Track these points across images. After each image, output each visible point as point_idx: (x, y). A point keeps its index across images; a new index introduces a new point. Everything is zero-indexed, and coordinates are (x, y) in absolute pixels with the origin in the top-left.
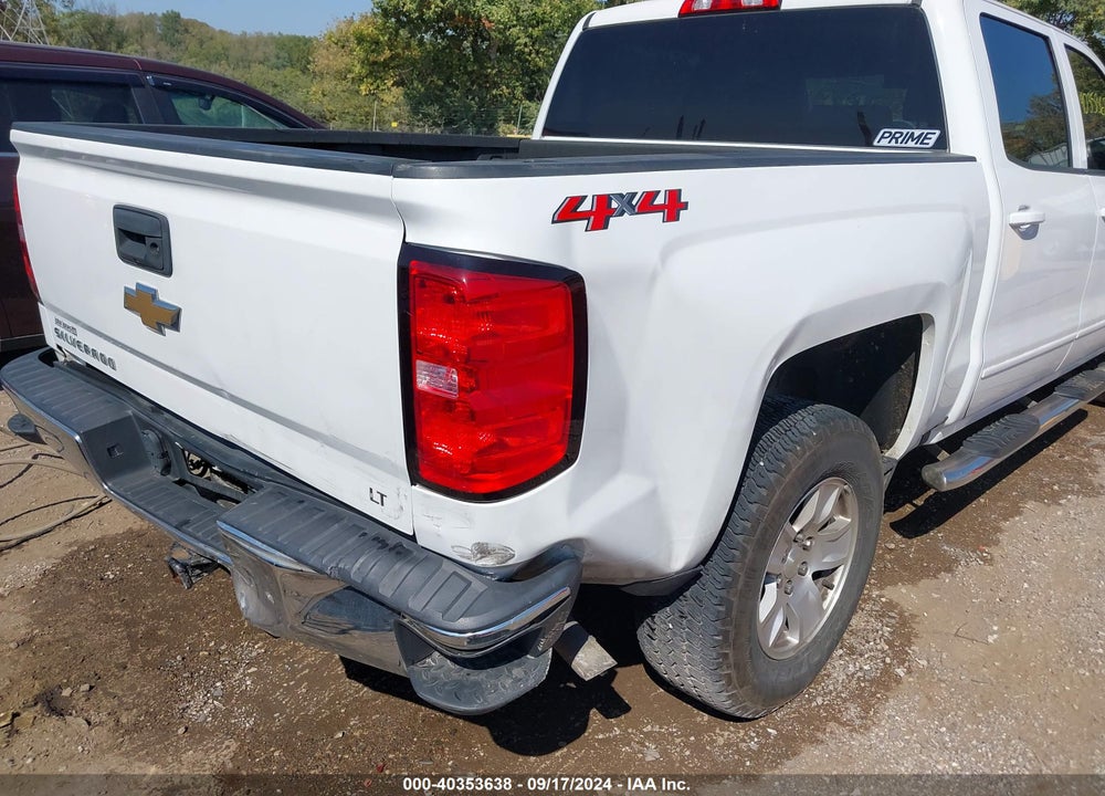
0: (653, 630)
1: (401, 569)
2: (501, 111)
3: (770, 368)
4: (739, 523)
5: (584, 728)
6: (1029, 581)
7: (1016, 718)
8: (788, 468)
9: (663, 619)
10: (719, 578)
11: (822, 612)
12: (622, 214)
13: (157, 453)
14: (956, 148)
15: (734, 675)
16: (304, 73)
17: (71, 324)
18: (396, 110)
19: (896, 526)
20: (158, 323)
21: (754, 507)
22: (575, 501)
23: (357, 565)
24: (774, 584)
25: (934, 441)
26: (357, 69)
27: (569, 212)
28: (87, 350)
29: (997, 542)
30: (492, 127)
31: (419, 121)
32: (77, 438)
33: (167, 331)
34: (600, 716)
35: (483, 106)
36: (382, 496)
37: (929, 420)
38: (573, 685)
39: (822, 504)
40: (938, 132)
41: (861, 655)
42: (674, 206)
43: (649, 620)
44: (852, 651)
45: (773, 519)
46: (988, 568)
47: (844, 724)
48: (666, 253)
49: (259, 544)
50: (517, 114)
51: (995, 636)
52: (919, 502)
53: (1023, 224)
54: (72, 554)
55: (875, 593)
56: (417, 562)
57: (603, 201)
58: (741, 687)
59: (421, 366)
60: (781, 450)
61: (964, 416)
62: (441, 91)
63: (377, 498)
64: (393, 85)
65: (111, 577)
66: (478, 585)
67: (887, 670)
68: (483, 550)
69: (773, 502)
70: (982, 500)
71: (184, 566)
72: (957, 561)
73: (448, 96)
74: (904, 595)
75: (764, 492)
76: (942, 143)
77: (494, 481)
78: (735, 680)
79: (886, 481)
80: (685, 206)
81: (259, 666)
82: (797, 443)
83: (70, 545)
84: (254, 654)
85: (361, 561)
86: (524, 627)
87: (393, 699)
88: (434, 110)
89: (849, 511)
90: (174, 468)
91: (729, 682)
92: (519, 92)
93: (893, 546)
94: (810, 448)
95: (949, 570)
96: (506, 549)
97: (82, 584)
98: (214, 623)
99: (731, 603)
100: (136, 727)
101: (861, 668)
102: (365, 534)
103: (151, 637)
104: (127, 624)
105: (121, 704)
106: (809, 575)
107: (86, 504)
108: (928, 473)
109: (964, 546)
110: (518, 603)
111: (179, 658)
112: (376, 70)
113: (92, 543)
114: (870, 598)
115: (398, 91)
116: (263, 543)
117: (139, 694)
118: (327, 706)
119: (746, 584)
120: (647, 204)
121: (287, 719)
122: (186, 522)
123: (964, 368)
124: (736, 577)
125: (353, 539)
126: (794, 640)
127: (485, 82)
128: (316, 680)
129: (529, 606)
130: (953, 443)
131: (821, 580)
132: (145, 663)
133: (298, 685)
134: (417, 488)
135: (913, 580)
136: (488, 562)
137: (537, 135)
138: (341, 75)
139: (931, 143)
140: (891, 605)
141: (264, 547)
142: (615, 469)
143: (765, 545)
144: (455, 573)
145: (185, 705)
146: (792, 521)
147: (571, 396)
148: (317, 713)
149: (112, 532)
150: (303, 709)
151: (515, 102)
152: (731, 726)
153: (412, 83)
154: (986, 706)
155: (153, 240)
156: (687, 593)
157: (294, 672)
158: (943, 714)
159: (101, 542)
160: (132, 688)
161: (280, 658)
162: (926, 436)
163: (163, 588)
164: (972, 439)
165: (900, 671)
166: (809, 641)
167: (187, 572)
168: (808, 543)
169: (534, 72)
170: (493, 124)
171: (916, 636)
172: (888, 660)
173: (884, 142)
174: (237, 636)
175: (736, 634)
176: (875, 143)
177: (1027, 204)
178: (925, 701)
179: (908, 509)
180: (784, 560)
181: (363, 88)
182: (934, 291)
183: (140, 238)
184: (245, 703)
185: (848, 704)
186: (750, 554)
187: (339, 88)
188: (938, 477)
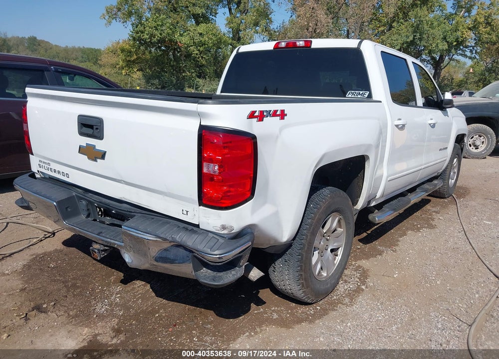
0: (275, 268)
1: (195, 236)
2: (186, 83)
3: (314, 170)
4: (304, 227)
5: (249, 310)
6: (409, 257)
7: (404, 300)
8: (321, 207)
9: (279, 264)
10: (298, 246)
11: (334, 265)
12: (267, 117)
13: (85, 209)
14: (375, 98)
15: (305, 283)
16: (94, 64)
17: (47, 162)
18: (139, 81)
19: (360, 240)
20: (95, 157)
21: (310, 221)
22: (253, 211)
23: (179, 236)
24: (317, 252)
25: (372, 205)
26: (121, 63)
27: (252, 115)
28: (55, 171)
29: (397, 245)
30: (182, 89)
31: (149, 86)
32: (55, 203)
33: (98, 160)
34: (255, 306)
35: (178, 80)
36: (187, 212)
37: (369, 196)
38: (243, 296)
39: (332, 223)
40: (368, 92)
41: (349, 283)
42: (283, 115)
43: (273, 265)
44: (346, 281)
45: (316, 225)
46: (394, 253)
47: (344, 304)
48: (281, 130)
49: (140, 232)
50: (194, 84)
51: (397, 275)
52: (369, 232)
53: (399, 125)
54: (34, 259)
55: (353, 263)
56: (199, 234)
57: (262, 112)
58: (307, 288)
59: (205, 164)
60: (318, 201)
61: (382, 196)
62: (159, 73)
63: (185, 213)
64: (137, 71)
65: (53, 266)
66: (221, 241)
67: (359, 286)
68: (224, 227)
69: (316, 218)
70: (392, 231)
71: (98, 250)
72: (383, 252)
73: (162, 76)
74: (364, 263)
75: (313, 215)
76: (370, 96)
77: (228, 203)
78: (305, 285)
79: (355, 218)
80: (286, 115)
81: (121, 294)
82: (323, 199)
83: (32, 255)
84: (118, 290)
85: (180, 234)
86: (237, 254)
87: (175, 303)
88: (156, 82)
89: (342, 227)
90: (92, 215)
91: (303, 286)
92: (194, 75)
93: (359, 247)
94: (328, 200)
95: (380, 255)
96: (231, 227)
97: (41, 269)
98: (99, 280)
99: (303, 255)
100: (76, 316)
101: (349, 287)
102: (179, 227)
103: (74, 286)
104: (63, 282)
105: (68, 309)
106: (329, 250)
107: (35, 240)
108: (371, 217)
109: (386, 247)
110: (235, 246)
111: (88, 292)
112: (129, 64)
113: (41, 254)
114: (352, 264)
115: (139, 74)
116: (142, 232)
117: (75, 305)
118: (150, 306)
119: (308, 248)
120: (275, 114)
121: (136, 311)
122: (101, 233)
123: (382, 176)
124: (304, 245)
125: (175, 229)
126: (325, 274)
127: (180, 70)
128: (144, 297)
129: (238, 247)
130: (379, 207)
131: (333, 253)
132: (74, 295)
133: (138, 300)
134: (201, 207)
135: (367, 258)
136: (225, 232)
137: (218, 92)
138: (114, 66)
139: (366, 96)
140: (359, 267)
141: (142, 233)
142: (265, 203)
143: (314, 234)
144: (213, 237)
145: (94, 308)
146: (323, 227)
147: (252, 175)
148: (147, 309)
149: (49, 250)
150: (141, 307)
151: (193, 79)
152: (304, 307)
153: (146, 70)
154: (393, 297)
155: (97, 127)
156: (287, 253)
157: (135, 296)
158: (378, 300)
159: (45, 254)
160: (72, 303)
161: (128, 291)
162: (369, 202)
163: (75, 270)
164: (387, 205)
165: (363, 287)
166: (330, 275)
167: (99, 252)
168: (328, 238)
169: (201, 66)
170: (183, 88)
171: (369, 276)
172: (359, 284)
173: (350, 96)
174: (109, 285)
175: (305, 267)
176: (347, 96)
177: (401, 118)
178: (372, 296)
179: (365, 234)
180: (320, 243)
181: (123, 71)
182: (369, 147)
183: (91, 127)
184: (118, 306)
185: (345, 298)
186: (309, 237)
187: (113, 71)
188: (374, 218)
